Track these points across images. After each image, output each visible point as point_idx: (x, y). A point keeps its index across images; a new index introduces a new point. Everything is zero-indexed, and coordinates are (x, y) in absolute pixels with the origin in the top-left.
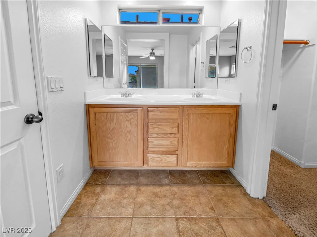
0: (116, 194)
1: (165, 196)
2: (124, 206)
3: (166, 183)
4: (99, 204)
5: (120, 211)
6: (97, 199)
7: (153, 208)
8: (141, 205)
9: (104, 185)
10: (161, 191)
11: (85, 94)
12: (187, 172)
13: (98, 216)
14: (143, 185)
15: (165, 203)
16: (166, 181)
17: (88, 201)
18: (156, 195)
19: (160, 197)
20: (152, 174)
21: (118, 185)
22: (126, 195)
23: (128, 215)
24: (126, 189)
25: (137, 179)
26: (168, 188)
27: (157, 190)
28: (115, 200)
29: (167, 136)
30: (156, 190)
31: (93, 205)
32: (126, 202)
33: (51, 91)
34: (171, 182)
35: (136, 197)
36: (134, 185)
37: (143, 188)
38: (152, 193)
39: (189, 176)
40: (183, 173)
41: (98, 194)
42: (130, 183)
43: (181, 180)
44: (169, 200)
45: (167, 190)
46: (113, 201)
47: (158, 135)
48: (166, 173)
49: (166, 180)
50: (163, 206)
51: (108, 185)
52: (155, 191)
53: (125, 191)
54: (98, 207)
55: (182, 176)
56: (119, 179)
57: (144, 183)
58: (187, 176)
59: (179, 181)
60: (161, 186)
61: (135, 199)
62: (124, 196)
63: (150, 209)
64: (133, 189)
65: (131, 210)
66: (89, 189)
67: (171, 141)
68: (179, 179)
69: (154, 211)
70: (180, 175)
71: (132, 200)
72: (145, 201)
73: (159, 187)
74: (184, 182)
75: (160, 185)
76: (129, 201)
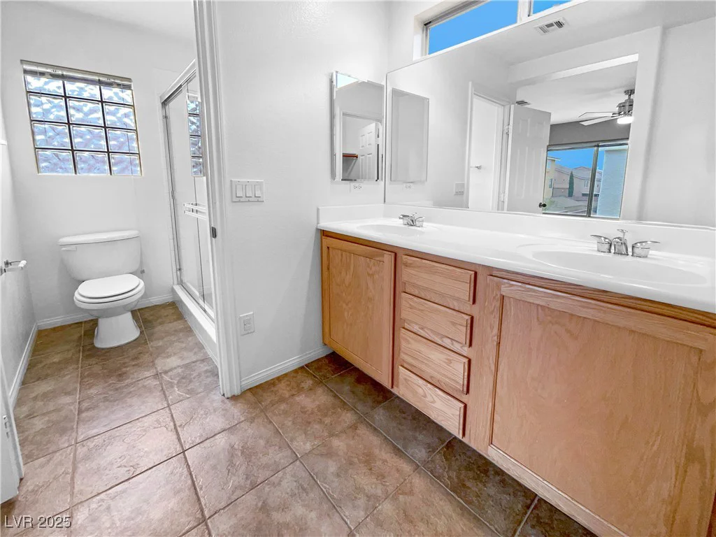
0: (319, 406)
1: (381, 477)
2: (309, 432)
3: (415, 458)
4: (287, 404)
5: (296, 435)
6: (293, 395)
7: (338, 475)
8: (330, 454)
9: (319, 383)
10: (385, 461)
11: (318, 210)
12: (498, 478)
13: (271, 418)
14: (371, 425)
15: (366, 487)
16: (420, 453)
17: (283, 390)
18: (368, 460)
19: (371, 469)
20: (410, 417)
21: (335, 396)
22: (327, 420)
23: (297, 450)
24: (339, 410)
25: (373, 408)
26: (407, 468)
27: (384, 454)
28: (309, 415)
29: (443, 341)
30: (380, 451)
31: (282, 400)
32: (316, 429)
33: (237, 200)
34: (425, 463)
35: (337, 435)
36: (356, 413)
37: (363, 430)
38: (365, 451)
39: (491, 489)
40: (484, 468)
41: (300, 390)
42: (354, 406)
43: (456, 480)
44: (379, 492)
45: (398, 470)
46: (304, 413)
47: (422, 329)
48: (439, 438)
49: (424, 451)
50: (359, 489)
51: (324, 386)
52: (377, 451)
53: (333, 413)
54: (283, 406)
55: (471, 474)
56: (347, 388)
57: (374, 424)
58: (485, 486)
59: (449, 478)
60: (398, 452)
61: (332, 435)
62: (323, 419)
63: (333, 473)
64: (348, 418)
65: (308, 446)
66: (300, 376)
67: (448, 359)
68: (453, 474)
69: (333, 481)
70: (468, 468)
71: (326, 434)
72: (341, 453)
73: (392, 452)
74: (458, 488)
75: (399, 449)
76: (321, 430)
